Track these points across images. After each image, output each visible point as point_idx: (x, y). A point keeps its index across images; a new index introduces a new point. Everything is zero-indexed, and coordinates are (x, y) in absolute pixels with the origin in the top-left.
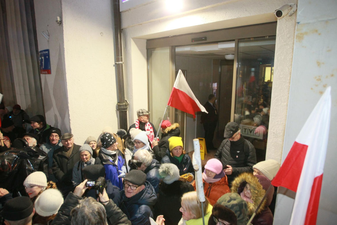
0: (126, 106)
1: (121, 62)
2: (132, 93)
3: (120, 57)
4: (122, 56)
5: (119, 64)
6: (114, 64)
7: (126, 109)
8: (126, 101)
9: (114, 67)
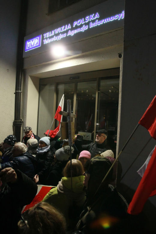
0: (21, 123)
1: (20, 91)
2: (26, 114)
3: (20, 88)
4: (21, 87)
5: (18, 92)
6: (15, 92)
7: (21, 125)
8: (21, 119)
9: (15, 95)
